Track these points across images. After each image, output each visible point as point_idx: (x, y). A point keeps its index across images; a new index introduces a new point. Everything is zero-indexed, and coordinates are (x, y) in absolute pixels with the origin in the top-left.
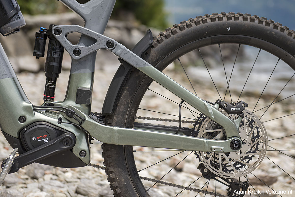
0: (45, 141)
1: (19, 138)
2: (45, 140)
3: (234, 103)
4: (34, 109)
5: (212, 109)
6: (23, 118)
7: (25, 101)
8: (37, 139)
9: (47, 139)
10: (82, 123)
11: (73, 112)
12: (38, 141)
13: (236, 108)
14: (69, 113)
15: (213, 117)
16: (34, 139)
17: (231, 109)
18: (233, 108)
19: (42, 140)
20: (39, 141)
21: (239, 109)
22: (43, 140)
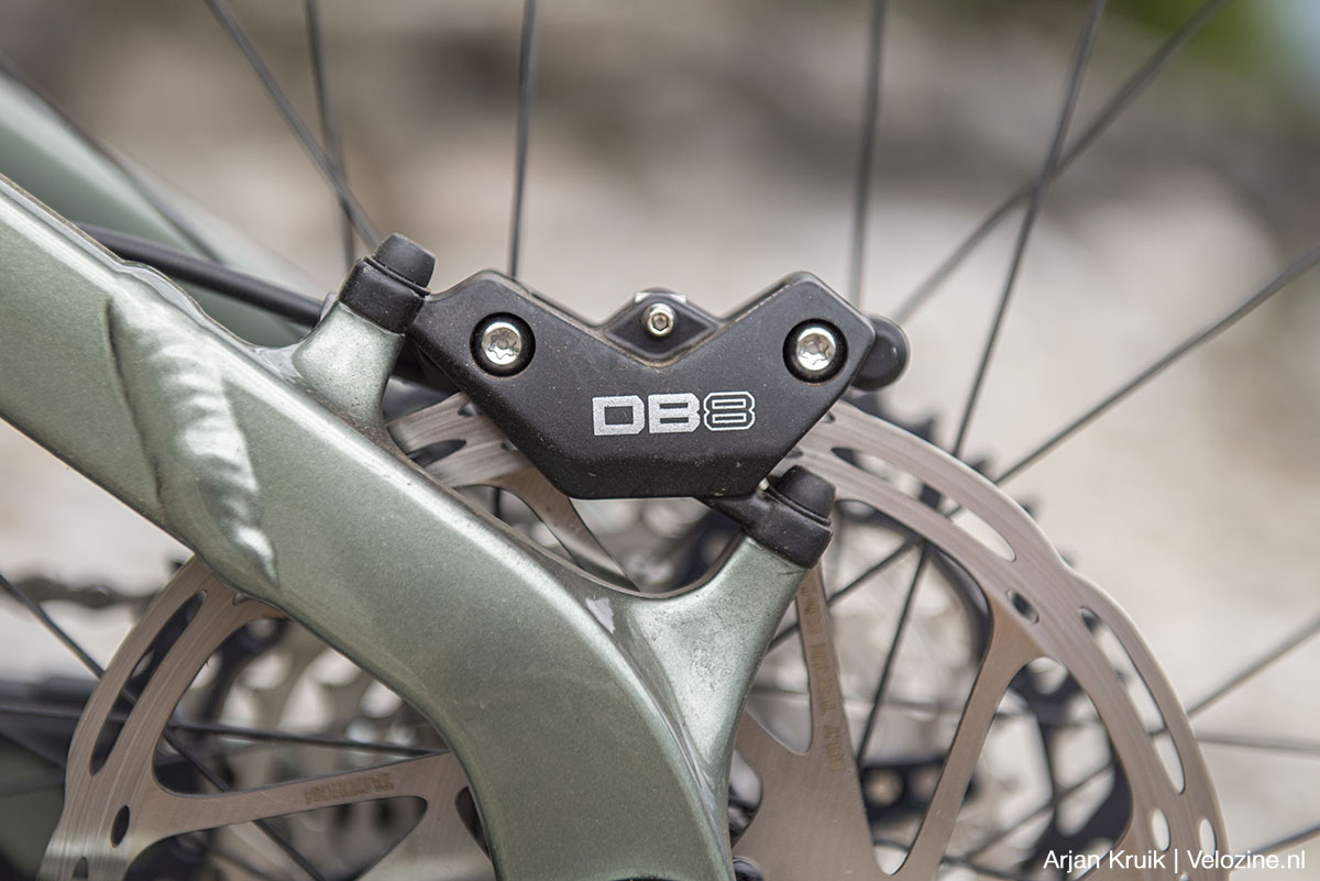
3: (662, 308)
5: (245, 410)
13: (690, 398)
15: (253, 539)
17: (600, 404)
18: (634, 401)
21: (738, 412)
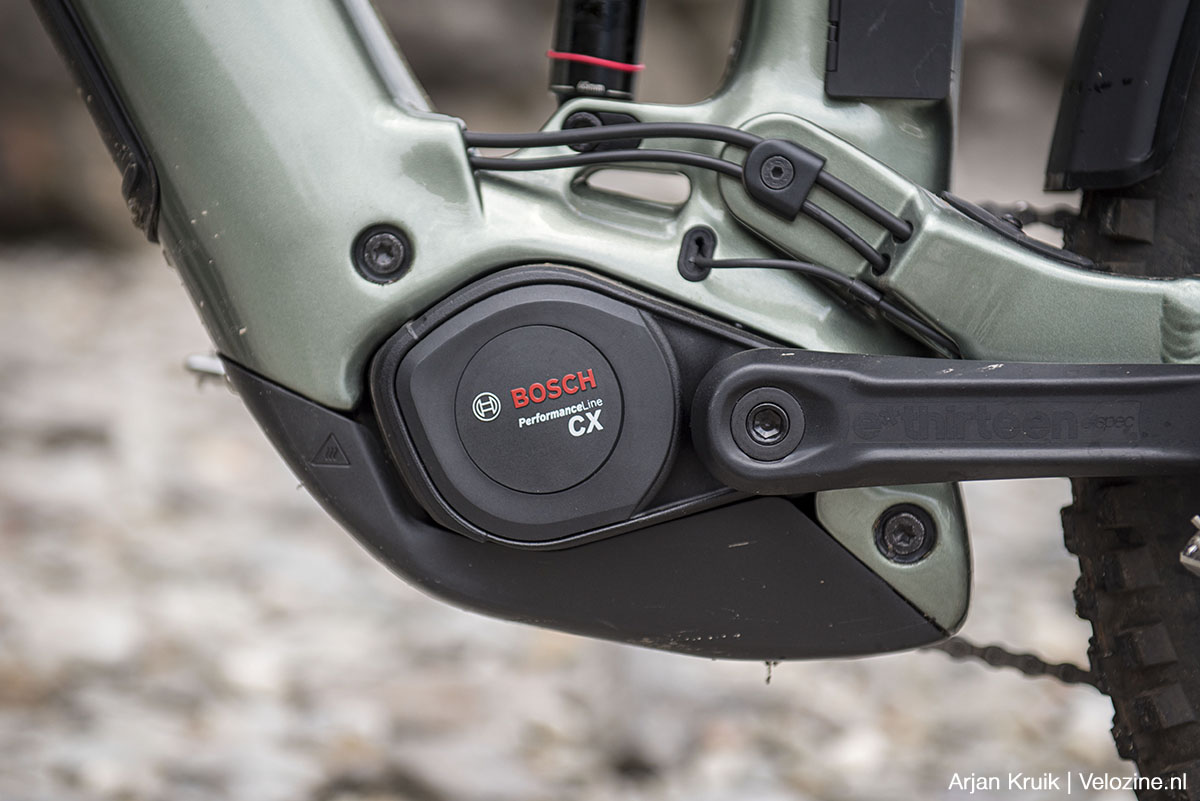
0: (577, 426)
1: (362, 411)
2: (582, 414)
4: (475, 166)
6: (387, 243)
7: (397, 107)
8: (511, 412)
9: (599, 402)
10: (893, 257)
11: (807, 167)
12: (522, 421)
14: (777, 171)
16: (486, 406)
19: (554, 414)
20: (529, 422)
22: (562, 413)
